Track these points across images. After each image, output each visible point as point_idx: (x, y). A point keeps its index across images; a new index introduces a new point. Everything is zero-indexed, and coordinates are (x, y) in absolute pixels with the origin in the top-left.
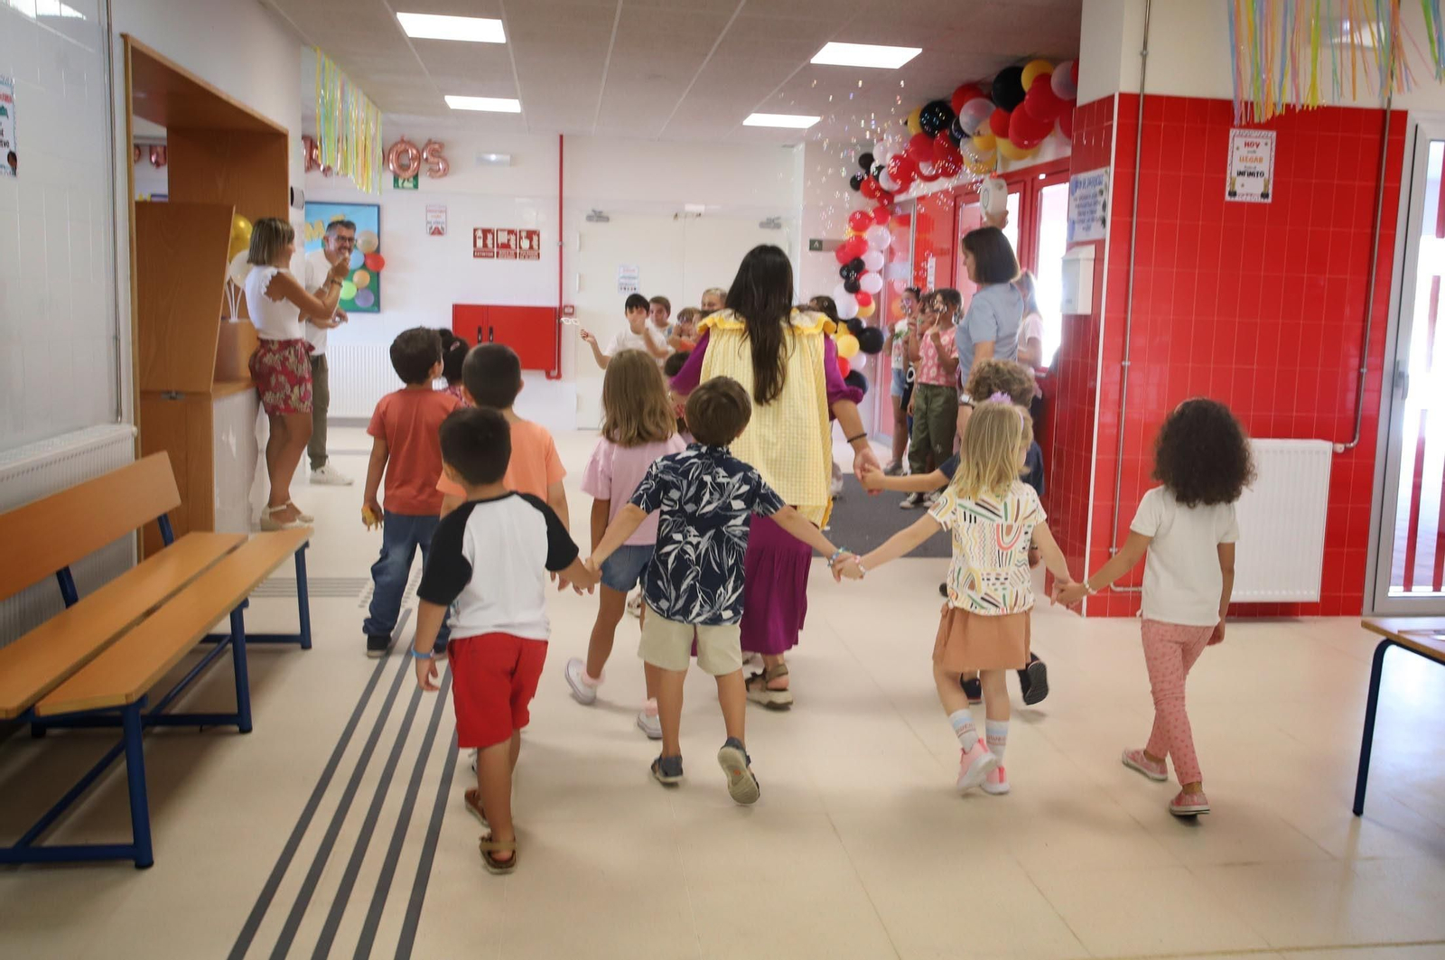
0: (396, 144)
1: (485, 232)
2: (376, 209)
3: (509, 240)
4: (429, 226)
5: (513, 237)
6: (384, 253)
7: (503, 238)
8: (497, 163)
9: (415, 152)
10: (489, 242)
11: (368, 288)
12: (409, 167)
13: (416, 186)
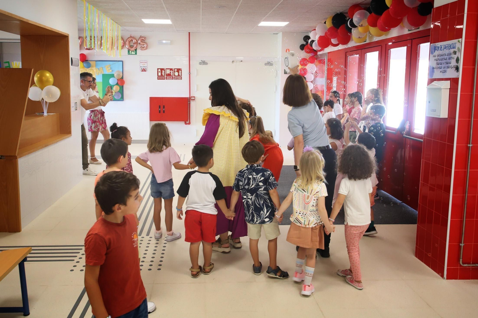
0: (129, 38)
1: (162, 69)
2: (122, 62)
3: (170, 72)
4: (141, 68)
5: (172, 71)
6: (124, 79)
7: (168, 72)
8: (166, 44)
9: (135, 41)
10: (163, 73)
11: (119, 92)
12: (133, 46)
13: (136, 54)
